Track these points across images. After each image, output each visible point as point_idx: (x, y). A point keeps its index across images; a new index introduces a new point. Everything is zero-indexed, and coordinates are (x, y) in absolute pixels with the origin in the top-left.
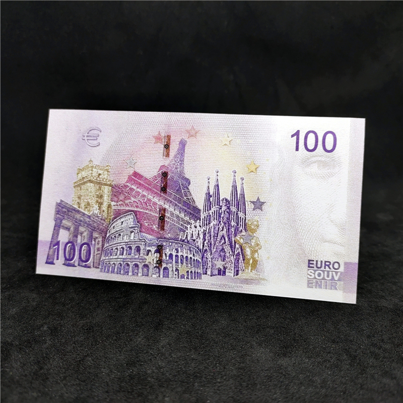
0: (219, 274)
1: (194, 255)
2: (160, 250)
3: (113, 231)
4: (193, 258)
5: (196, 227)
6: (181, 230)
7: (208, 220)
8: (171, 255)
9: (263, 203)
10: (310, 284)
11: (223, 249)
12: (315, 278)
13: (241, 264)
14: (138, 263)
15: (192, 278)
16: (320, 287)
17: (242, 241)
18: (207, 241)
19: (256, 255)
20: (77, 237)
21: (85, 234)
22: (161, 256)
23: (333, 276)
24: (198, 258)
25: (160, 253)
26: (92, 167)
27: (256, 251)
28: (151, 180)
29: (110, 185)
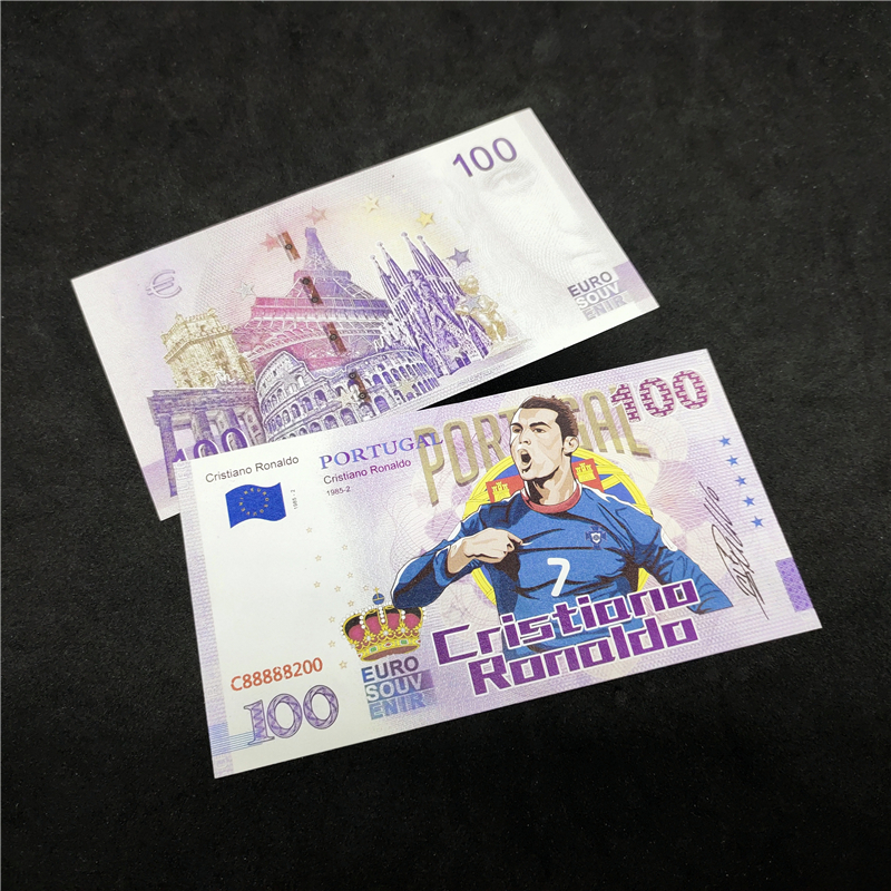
0: (461, 365)
1: (409, 360)
2: (354, 379)
3: (265, 391)
4: (411, 364)
5: (391, 324)
6: (372, 338)
7: (403, 308)
8: (376, 378)
9: (467, 252)
10: (589, 315)
11: (446, 332)
12: (590, 305)
13: (484, 338)
14: (332, 414)
15: (425, 392)
16: (604, 311)
17: (466, 309)
18: (418, 333)
19: (497, 317)
20: (209, 429)
21: (221, 418)
22: (361, 386)
23: (610, 291)
24: (418, 360)
25: (357, 383)
26: (185, 323)
27: (494, 312)
28: (290, 297)
29: (228, 332)
